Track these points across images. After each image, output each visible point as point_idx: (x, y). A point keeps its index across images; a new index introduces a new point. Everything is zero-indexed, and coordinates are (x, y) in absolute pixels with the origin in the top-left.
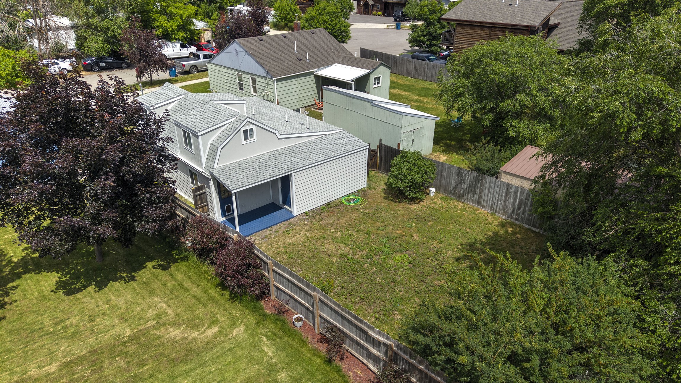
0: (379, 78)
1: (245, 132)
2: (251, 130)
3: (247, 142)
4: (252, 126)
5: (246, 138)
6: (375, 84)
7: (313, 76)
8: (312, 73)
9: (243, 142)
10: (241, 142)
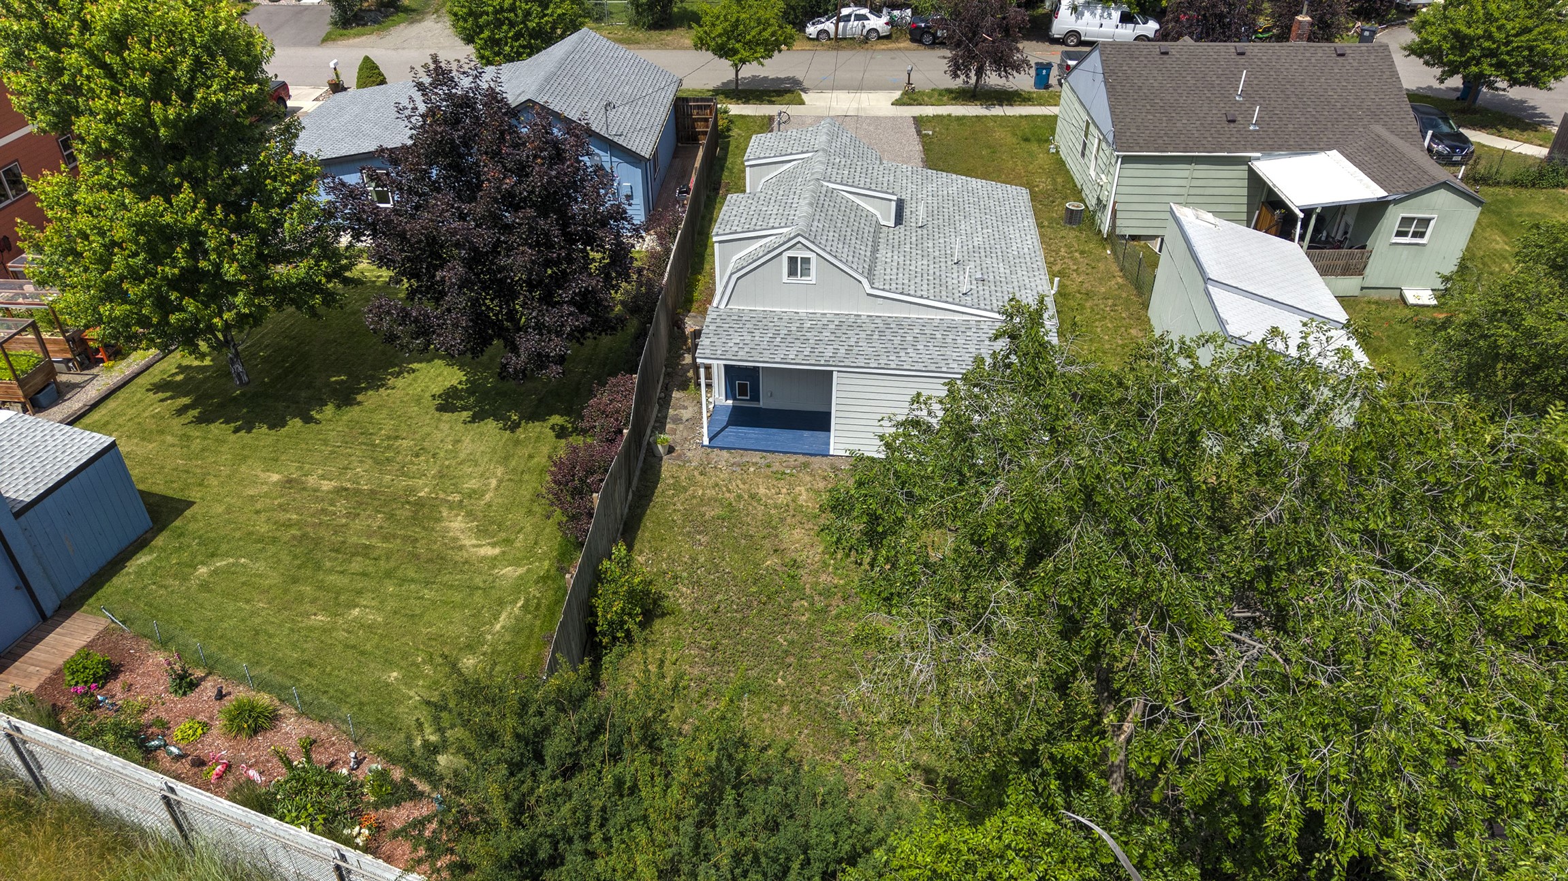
0: (1425, 222)
1: (793, 261)
2: (806, 261)
3: (793, 280)
4: (807, 254)
5: (792, 272)
6: (1399, 234)
7: (1246, 167)
8: (1245, 161)
9: (785, 278)
10: (781, 278)
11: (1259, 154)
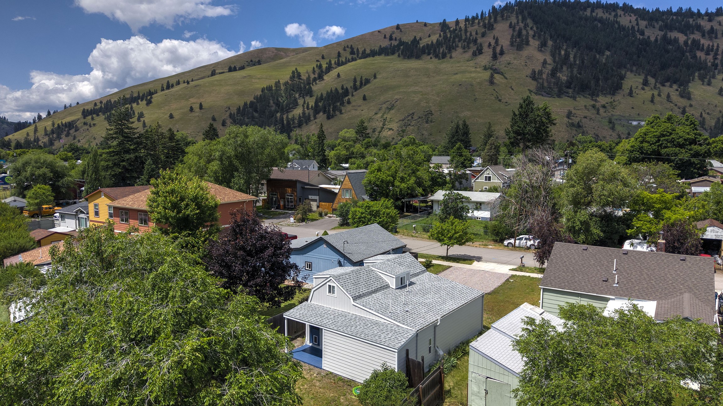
1: (330, 286)
3: (330, 294)
4: (334, 285)
7: (607, 303)
8: (607, 300)
10: (326, 293)
11: (614, 297)
